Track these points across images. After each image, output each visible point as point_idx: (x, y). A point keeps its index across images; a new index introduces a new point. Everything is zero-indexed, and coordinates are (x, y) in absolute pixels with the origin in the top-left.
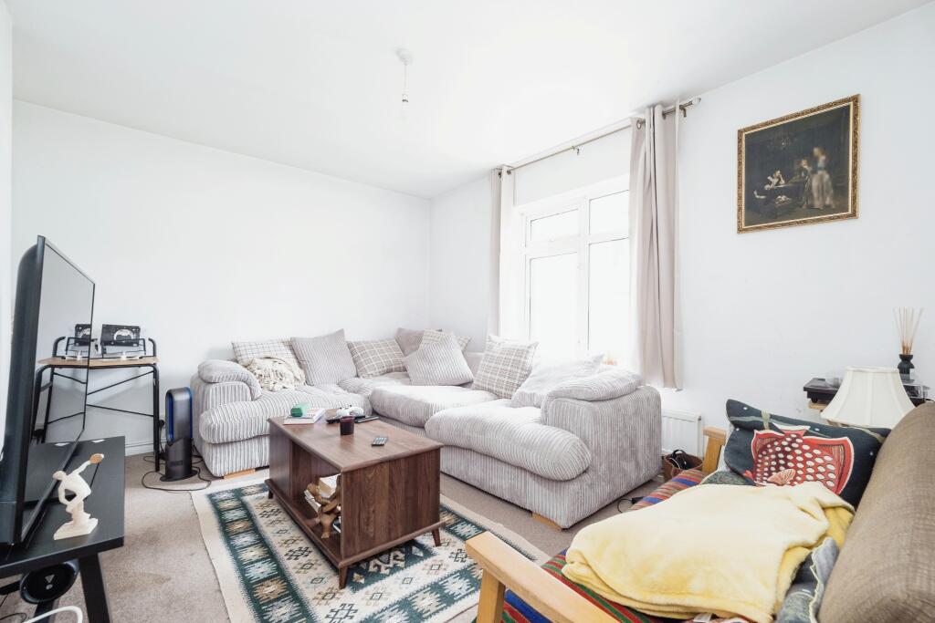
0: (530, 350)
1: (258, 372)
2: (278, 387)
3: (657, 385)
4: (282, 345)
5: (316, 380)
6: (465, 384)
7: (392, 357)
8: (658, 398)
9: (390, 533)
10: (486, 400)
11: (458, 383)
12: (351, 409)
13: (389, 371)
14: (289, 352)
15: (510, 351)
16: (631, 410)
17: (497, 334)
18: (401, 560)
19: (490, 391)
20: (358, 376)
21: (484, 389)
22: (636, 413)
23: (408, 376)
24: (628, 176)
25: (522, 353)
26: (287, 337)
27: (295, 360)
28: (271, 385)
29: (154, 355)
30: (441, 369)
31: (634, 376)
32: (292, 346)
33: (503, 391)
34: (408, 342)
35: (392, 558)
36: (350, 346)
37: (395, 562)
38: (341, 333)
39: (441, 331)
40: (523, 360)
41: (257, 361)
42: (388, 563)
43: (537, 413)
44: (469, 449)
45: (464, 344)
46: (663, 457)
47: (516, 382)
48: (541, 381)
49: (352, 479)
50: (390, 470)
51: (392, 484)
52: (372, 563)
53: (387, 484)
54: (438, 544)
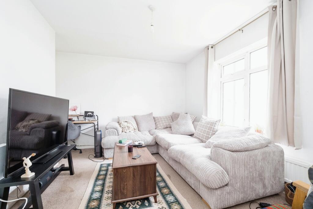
0: (217, 123)
1: (122, 126)
2: (128, 131)
3: (284, 146)
4: (132, 117)
5: (141, 129)
6: (191, 135)
7: (165, 124)
8: (282, 152)
9: (133, 194)
10: (196, 143)
11: (189, 134)
12: (139, 142)
13: (166, 128)
14: (134, 120)
15: (208, 123)
17: (206, 115)
19: (199, 139)
20: (156, 129)
21: (197, 138)
23: (172, 130)
25: (213, 124)
26: (133, 115)
27: (136, 123)
28: (126, 131)
29: (98, 120)
30: (183, 129)
32: (135, 118)
33: (204, 139)
34: (174, 117)
36: (154, 118)
38: (152, 113)
39: (187, 113)
40: (213, 127)
41: (122, 122)
45: (194, 119)
47: (210, 136)
48: (218, 137)
49: (117, 171)
50: (133, 170)
51: (134, 175)
52: (128, 203)
53: (132, 175)
54: (156, 202)
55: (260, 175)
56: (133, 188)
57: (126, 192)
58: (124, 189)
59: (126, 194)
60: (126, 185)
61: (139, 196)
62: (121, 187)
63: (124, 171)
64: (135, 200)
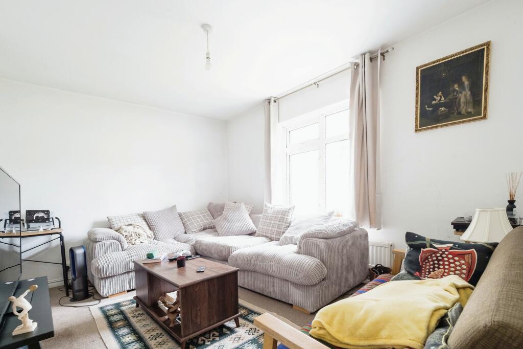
0: (290, 211)
1: (125, 234)
2: (137, 242)
3: (366, 227)
4: (138, 216)
5: (160, 236)
6: (252, 234)
7: (206, 220)
8: (366, 235)
9: (210, 321)
10: (264, 242)
11: (247, 233)
12: (183, 252)
13: (205, 229)
14: (143, 220)
15: (278, 212)
16: (350, 243)
17: (270, 202)
18: (217, 336)
19: (266, 237)
20: (186, 233)
21: (263, 236)
22: (353, 244)
23: (216, 231)
24: (348, 100)
25: (285, 213)
26: (141, 212)
27: (147, 225)
28: (133, 242)
29: (60, 227)
30: (237, 226)
31: (352, 223)
32: (144, 217)
33: (274, 236)
34: (215, 211)
35: (211, 335)
36: (180, 215)
37: (214, 337)
38: (174, 207)
39: (236, 203)
40: (286, 217)
41: (123, 227)
42: (210, 338)
43: (295, 248)
44: (255, 272)
45: (250, 210)
46: (369, 270)
47: (282, 230)
48: (297, 229)
49: (186, 292)
50: (209, 286)
51: (209, 293)
52: (200, 339)
53: (207, 293)
54: (238, 326)
55: (351, 263)
56: (209, 312)
57: (199, 320)
58: (196, 317)
59: (199, 323)
60: (200, 310)
61: (216, 323)
62: (193, 316)
63: (197, 289)
64: (210, 331)
